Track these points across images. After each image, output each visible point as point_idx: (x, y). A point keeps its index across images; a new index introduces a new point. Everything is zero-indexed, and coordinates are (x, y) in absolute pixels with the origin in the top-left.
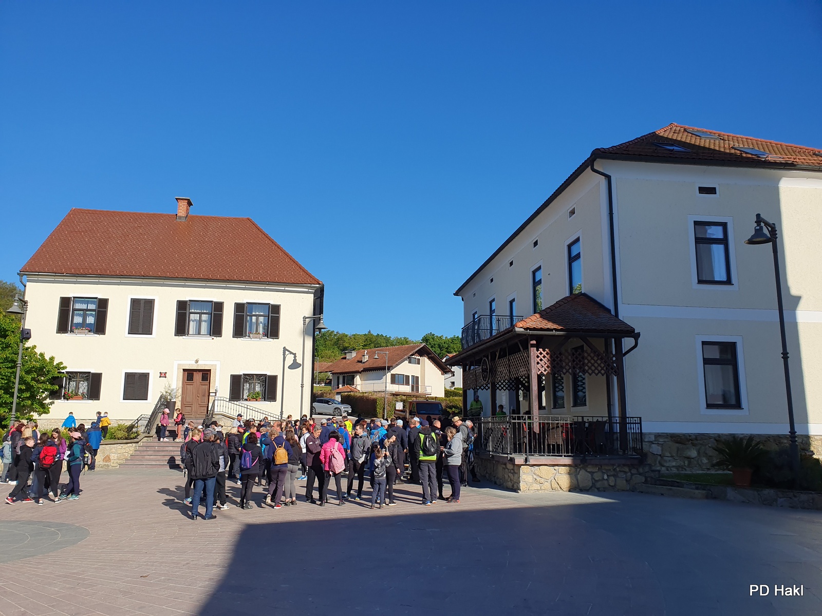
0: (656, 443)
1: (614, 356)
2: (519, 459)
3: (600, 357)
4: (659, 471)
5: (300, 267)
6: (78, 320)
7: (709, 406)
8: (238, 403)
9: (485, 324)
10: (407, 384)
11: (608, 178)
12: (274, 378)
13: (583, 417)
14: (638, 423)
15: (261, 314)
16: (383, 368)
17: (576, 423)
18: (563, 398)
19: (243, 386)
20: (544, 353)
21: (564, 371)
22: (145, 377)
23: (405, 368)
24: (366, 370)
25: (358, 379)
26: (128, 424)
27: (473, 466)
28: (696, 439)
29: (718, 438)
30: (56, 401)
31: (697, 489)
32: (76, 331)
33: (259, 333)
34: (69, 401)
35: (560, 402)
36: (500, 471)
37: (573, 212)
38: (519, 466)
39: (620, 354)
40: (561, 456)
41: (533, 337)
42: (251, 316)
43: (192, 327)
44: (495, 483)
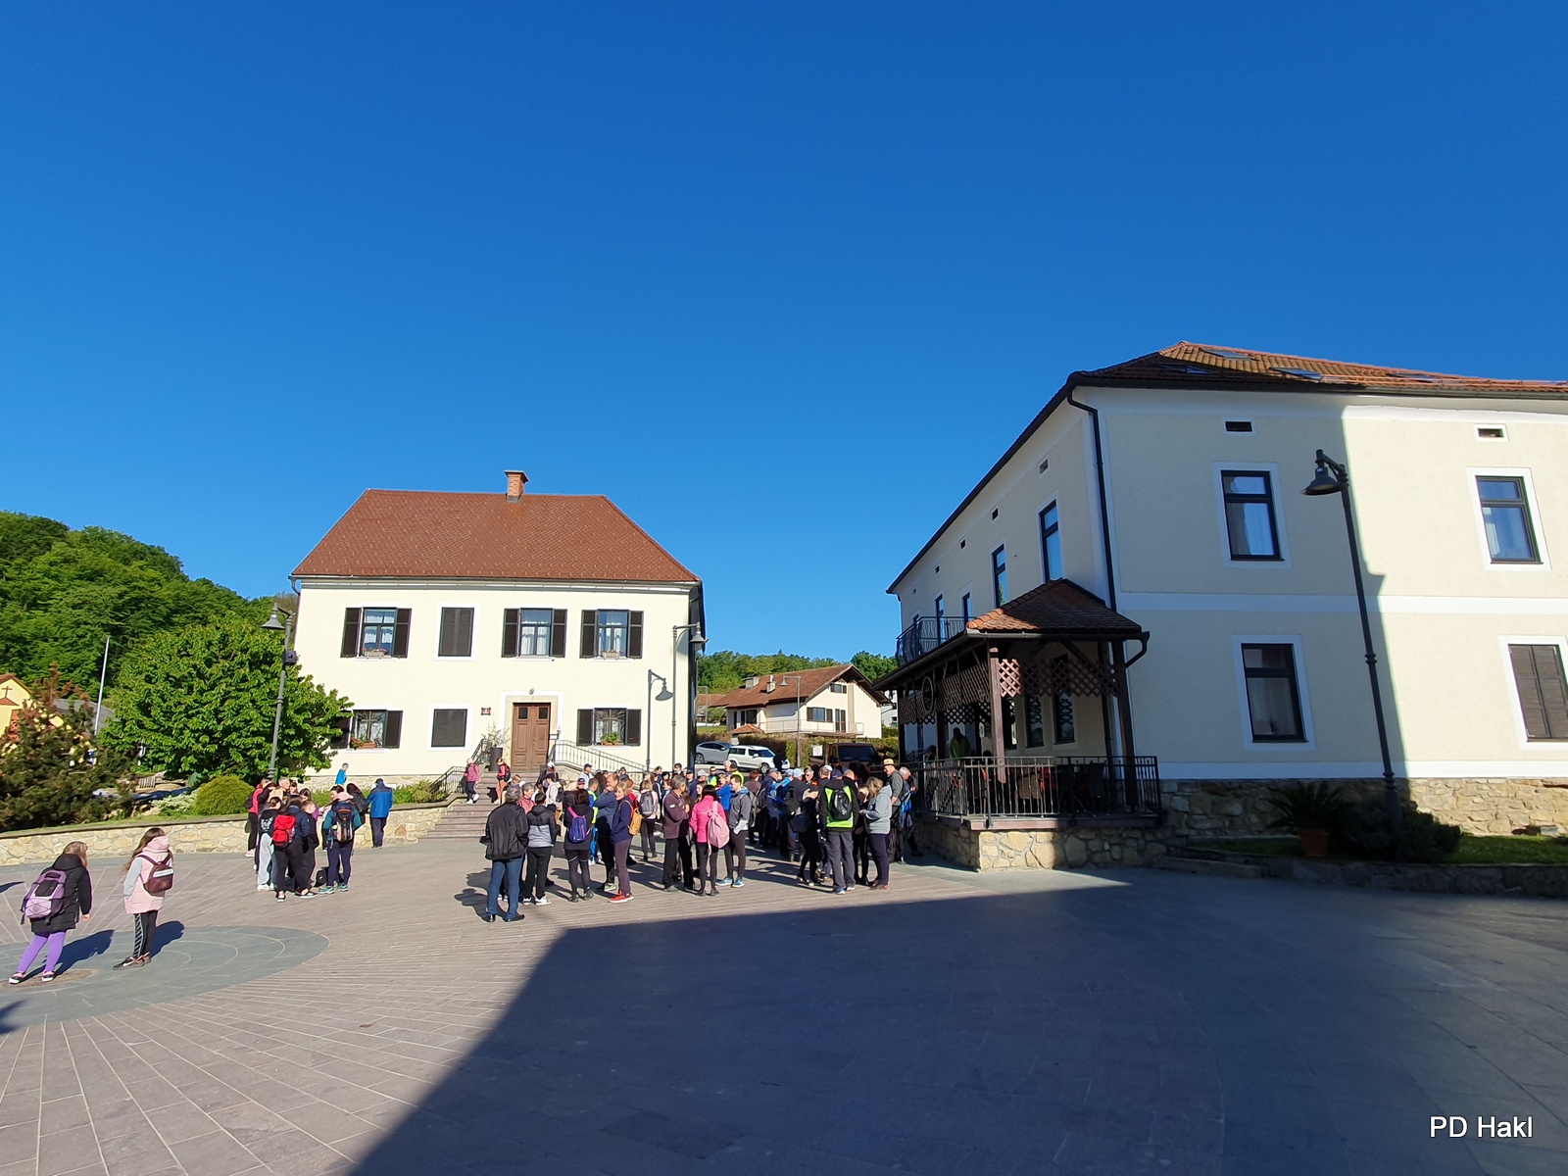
0: (1181, 793)
1: (1112, 667)
2: (977, 822)
3: (1092, 669)
4: (1187, 836)
5: (670, 559)
6: (370, 638)
7: (1257, 738)
8: (587, 748)
9: (928, 630)
10: (830, 720)
11: (1093, 412)
12: (636, 714)
13: (1069, 758)
14: (1152, 765)
15: (619, 624)
16: (794, 700)
17: (1059, 767)
18: (1040, 730)
19: (595, 724)
20: (1011, 666)
21: (1041, 691)
22: (461, 715)
23: (826, 699)
24: (772, 703)
25: (761, 715)
26: (433, 780)
27: (912, 833)
28: (1240, 788)
29: (1273, 786)
30: (340, 751)
31: (1247, 862)
32: (367, 653)
33: (615, 652)
34: (358, 750)
35: (1036, 736)
36: (951, 840)
37: (1044, 466)
38: (978, 832)
39: (1121, 665)
40: (1039, 816)
41: (994, 642)
42: (605, 628)
43: (525, 645)
44: (945, 857)
